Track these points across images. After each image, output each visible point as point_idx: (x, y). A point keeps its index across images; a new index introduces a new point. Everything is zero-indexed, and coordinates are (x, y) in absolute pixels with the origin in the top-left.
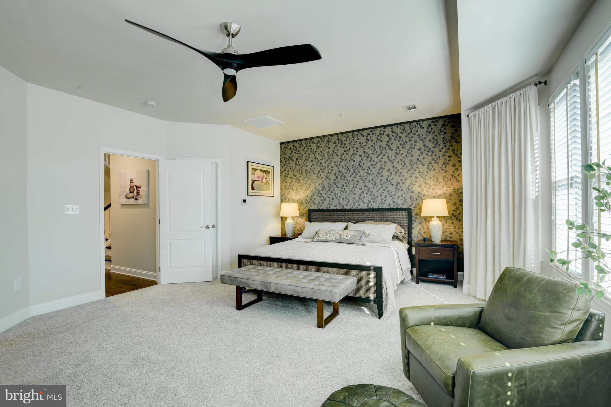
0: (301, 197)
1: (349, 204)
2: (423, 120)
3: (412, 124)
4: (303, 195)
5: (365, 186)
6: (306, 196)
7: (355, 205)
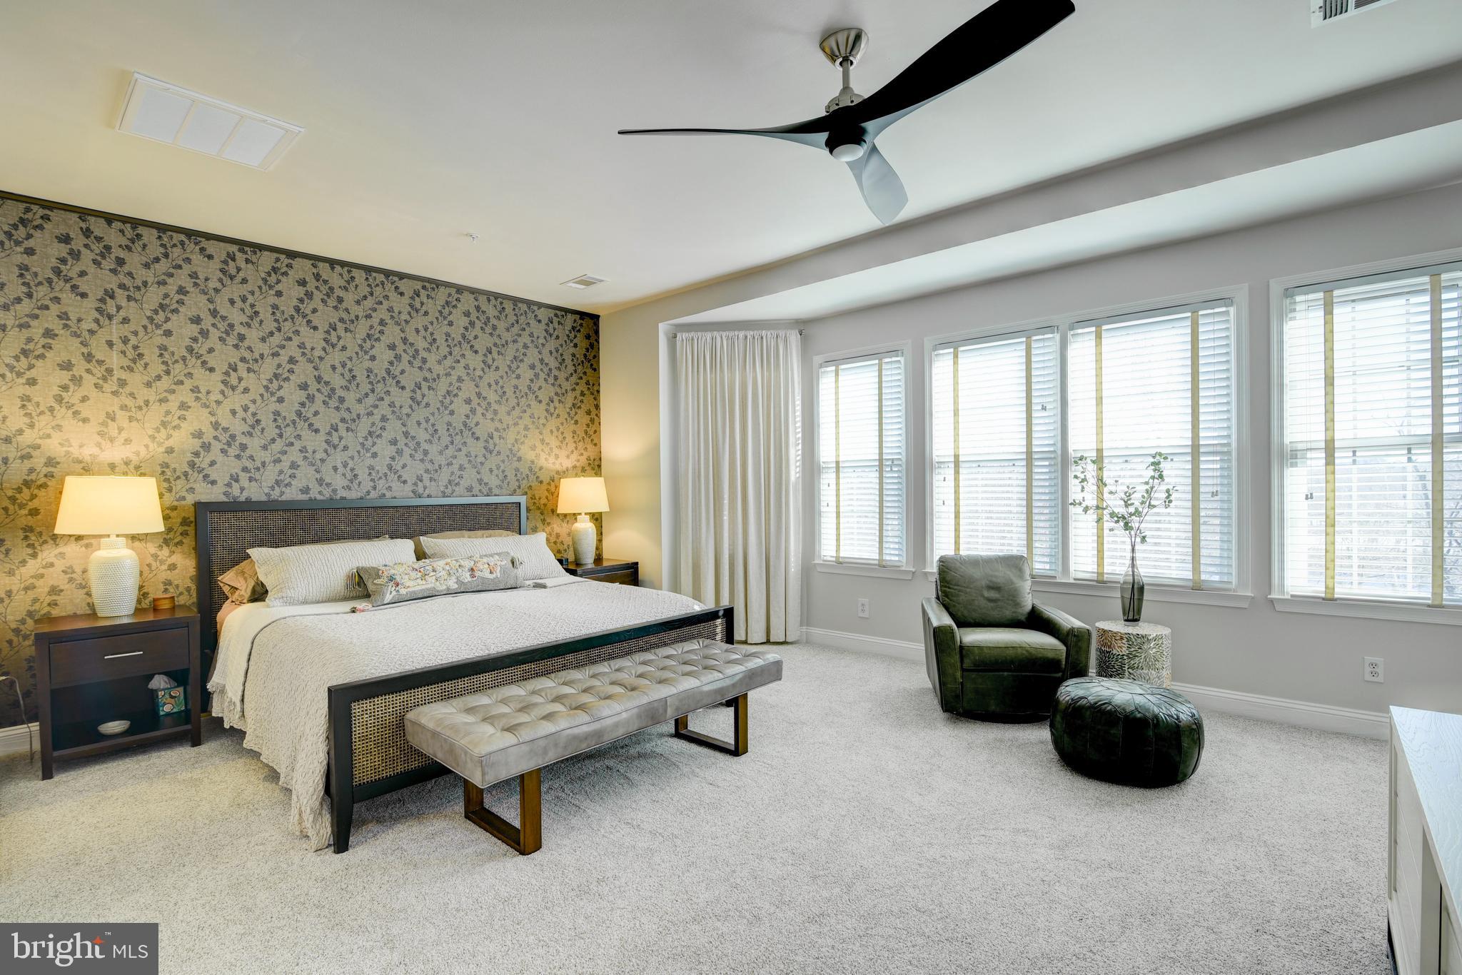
0: (138, 454)
1: (355, 485)
2: (540, 305)
3: (520, 305)
4: (147, 446)
5: (406, 434)
6: (162, 449)
7: (375, 488)
